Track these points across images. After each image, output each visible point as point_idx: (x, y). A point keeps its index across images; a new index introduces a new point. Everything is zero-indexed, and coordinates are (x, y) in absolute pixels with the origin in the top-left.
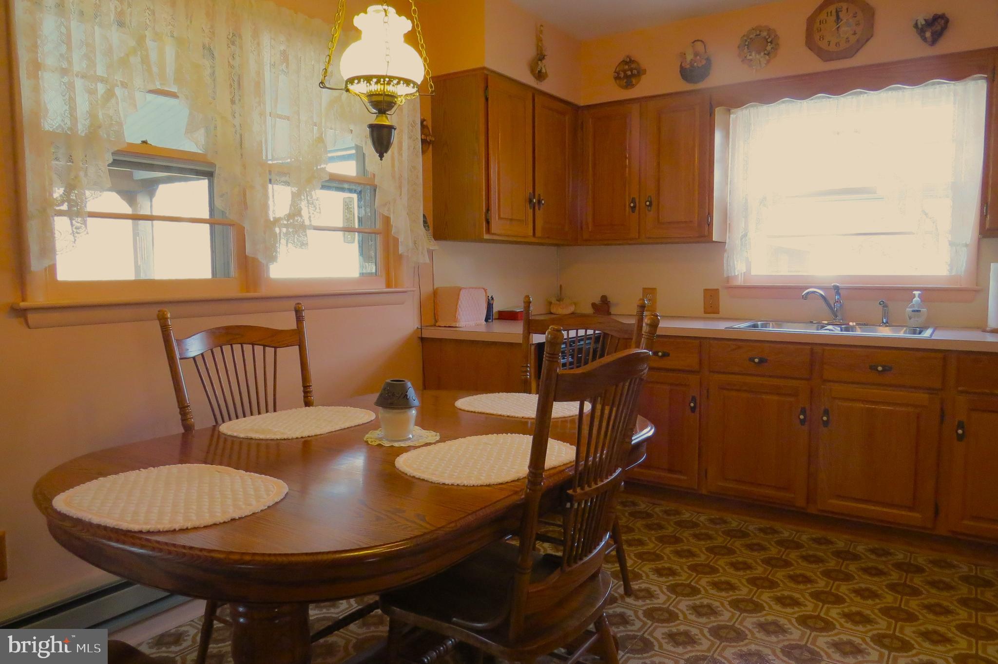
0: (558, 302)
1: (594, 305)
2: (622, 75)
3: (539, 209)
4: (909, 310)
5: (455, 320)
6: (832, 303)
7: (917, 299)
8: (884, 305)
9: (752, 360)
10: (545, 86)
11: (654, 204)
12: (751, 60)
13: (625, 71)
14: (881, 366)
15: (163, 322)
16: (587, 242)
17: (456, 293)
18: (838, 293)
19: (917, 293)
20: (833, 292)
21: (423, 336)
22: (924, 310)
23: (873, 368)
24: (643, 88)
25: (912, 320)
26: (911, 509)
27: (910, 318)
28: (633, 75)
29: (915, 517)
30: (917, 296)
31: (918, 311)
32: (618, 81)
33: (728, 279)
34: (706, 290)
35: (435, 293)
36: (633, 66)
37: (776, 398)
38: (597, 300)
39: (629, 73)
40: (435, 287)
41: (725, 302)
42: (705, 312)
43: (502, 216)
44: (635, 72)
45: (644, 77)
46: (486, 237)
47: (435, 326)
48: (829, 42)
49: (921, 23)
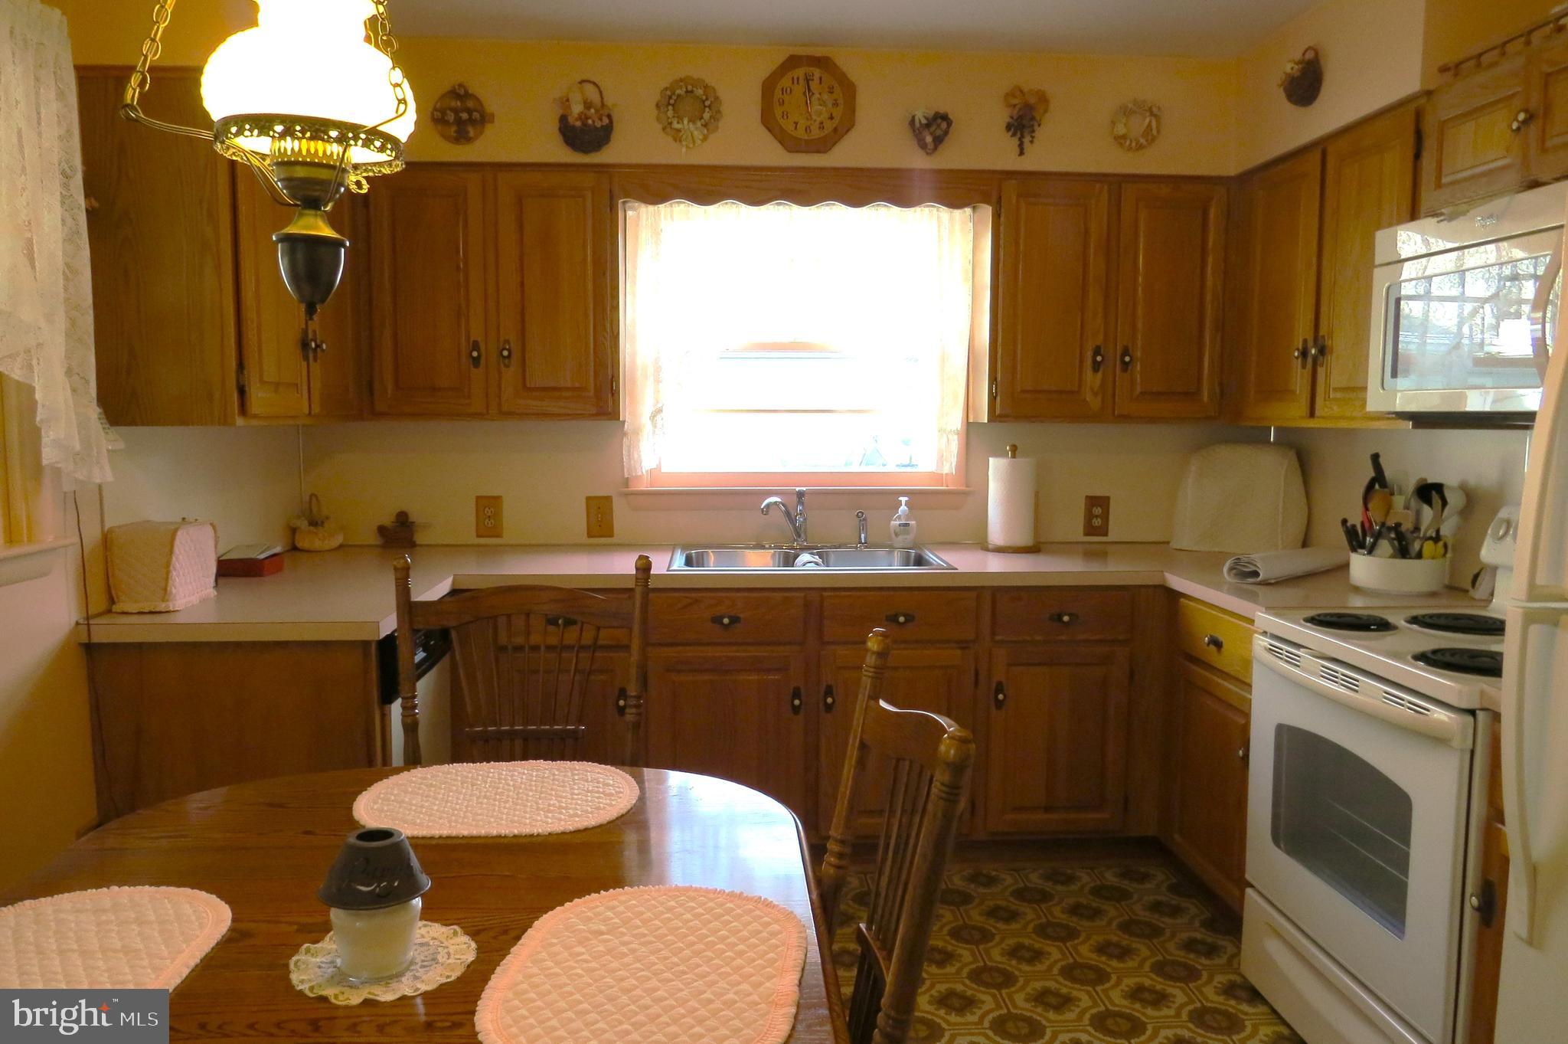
0: (312, 528)
1: (382, 530)
2: (451, 117)
3: (315, 360)
4: (895, 524)
5: (165, 593)
6: (794, 517)
7: (903, 508)
8: (861, 518)
9: (717, 620)
11: (516, 356)
12: (679, 131)
13: (456, 111)
14: (904, 616)
16: (376, 415)
17: (164, 540)
18: (801, 501)
19: (903, 499)
20: (795, 499)
21: (95, 639)
22: (913, 523)
23: (893, 619)
24: (485, 148)
25: (900, 538)
27: (896, 535)
28: (472, 121)
30: (903, 503)
31: (906, 525)
32: (439, 127)
33: (626, 482)
34: (588, 499)
35: (107, 541)
36: (470, 104)
37: (754, 677)
38: (387, 519)
39: (465, 116)
40: (106, 529)
41: (622, 517)
42: (590, 535)
43: (266, 379)
44: (476, 115)
45: (489, 130)
46: (240, 421)
47: (109, 611)
48: (796, 123)
49: (920, 117)
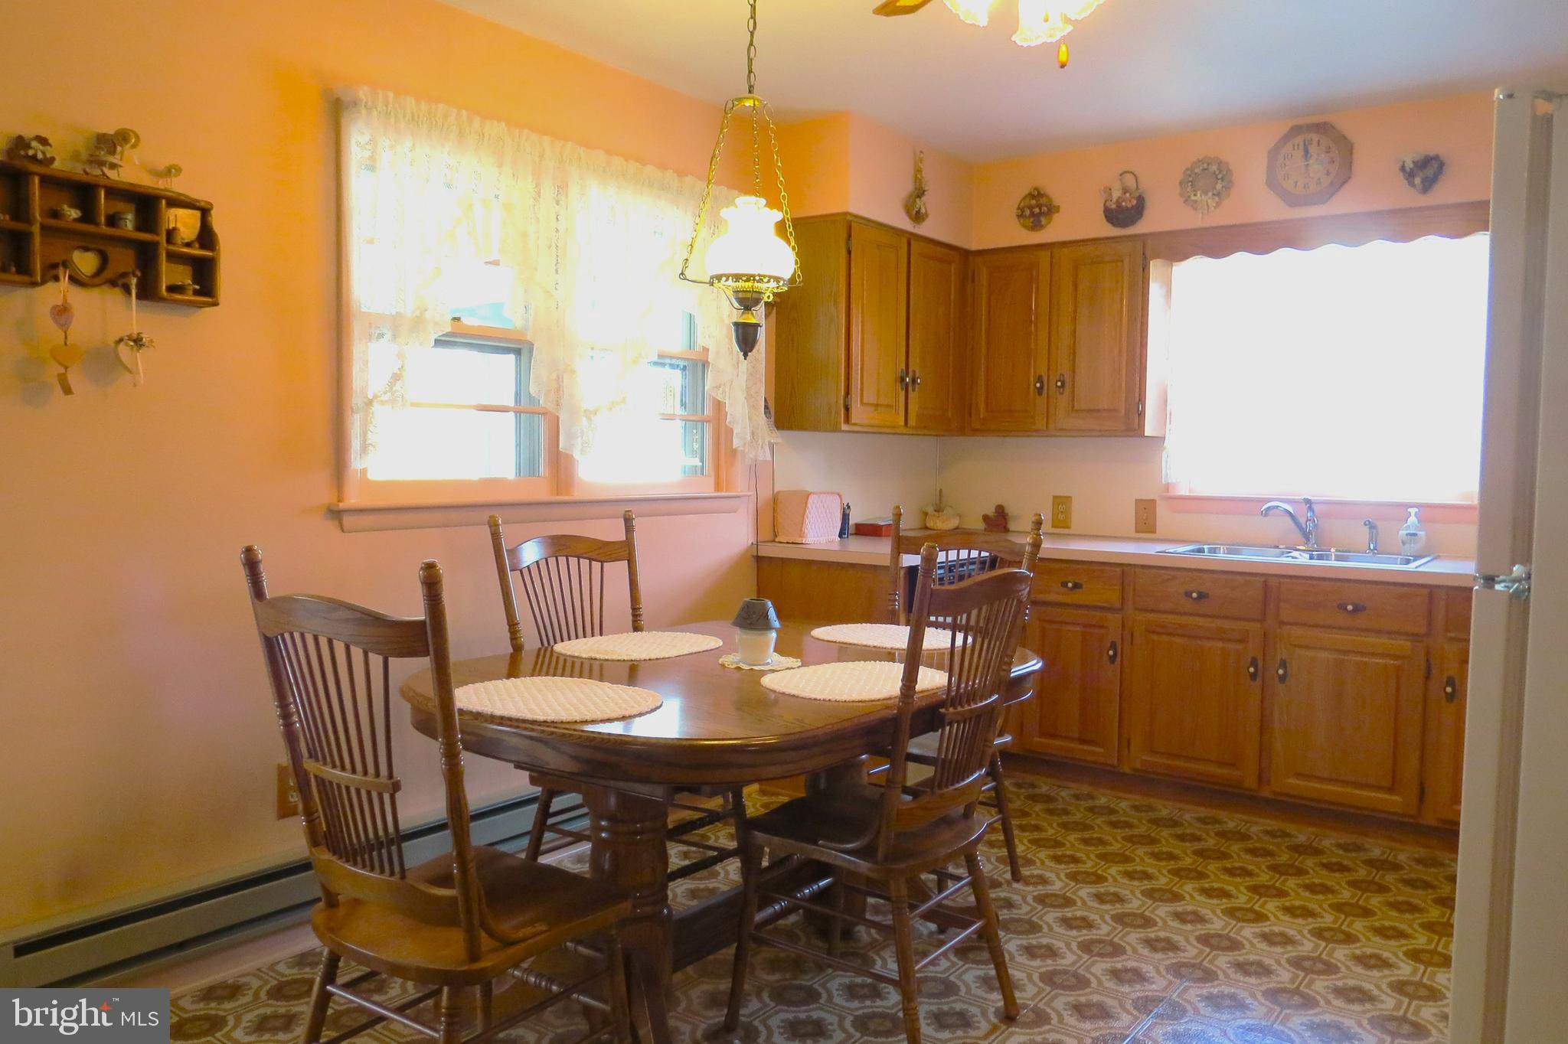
0: (936, 513)
1: (986, 518)
2: (1028, 212)
3: (914, 390)
4: (1403, 533)
5: (801, 534)
6: (1302, 521)
7: (1412, 518)
8: (1372, 527)
9: (1188, 594)
10: (925, 229)
11: (1067, 385)
12: (1196, 201)
13: (1031, 208)
14: (1352, 604)
15: (494, 526)
16: (975, 431)
17: (802, 498)
18: (1310, 509)
19: (1413, 511)
20: (1305, 507)
21: (759, 554)
22: (1422, 533)
23: (1342, 607)
24: (1053, 232)
25: (1407, 546)
26: (1391, 790)
27: (1404, 543)
28: (1041, 214)
29: (1394, 802)
30: (1413, 514)
31: (1415, 535)
32: (1022, 221)
33: (1167, 487)
34: (1137, 501)
35: (775, 500)
36: (1043, 200)
37: (1220, 644)
38: (991, 511)
39: (1037, 210)
40: (775, 491)
41: (1164, 516)
42: (1137, 531)
43: (865, 401)
44: (1045, 209)
45: (1056, 217)
46: (845, 427)
47: (774, 541)
48: (1296, 183)
49: (1409, 165)
